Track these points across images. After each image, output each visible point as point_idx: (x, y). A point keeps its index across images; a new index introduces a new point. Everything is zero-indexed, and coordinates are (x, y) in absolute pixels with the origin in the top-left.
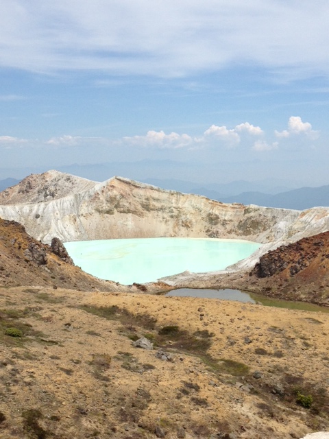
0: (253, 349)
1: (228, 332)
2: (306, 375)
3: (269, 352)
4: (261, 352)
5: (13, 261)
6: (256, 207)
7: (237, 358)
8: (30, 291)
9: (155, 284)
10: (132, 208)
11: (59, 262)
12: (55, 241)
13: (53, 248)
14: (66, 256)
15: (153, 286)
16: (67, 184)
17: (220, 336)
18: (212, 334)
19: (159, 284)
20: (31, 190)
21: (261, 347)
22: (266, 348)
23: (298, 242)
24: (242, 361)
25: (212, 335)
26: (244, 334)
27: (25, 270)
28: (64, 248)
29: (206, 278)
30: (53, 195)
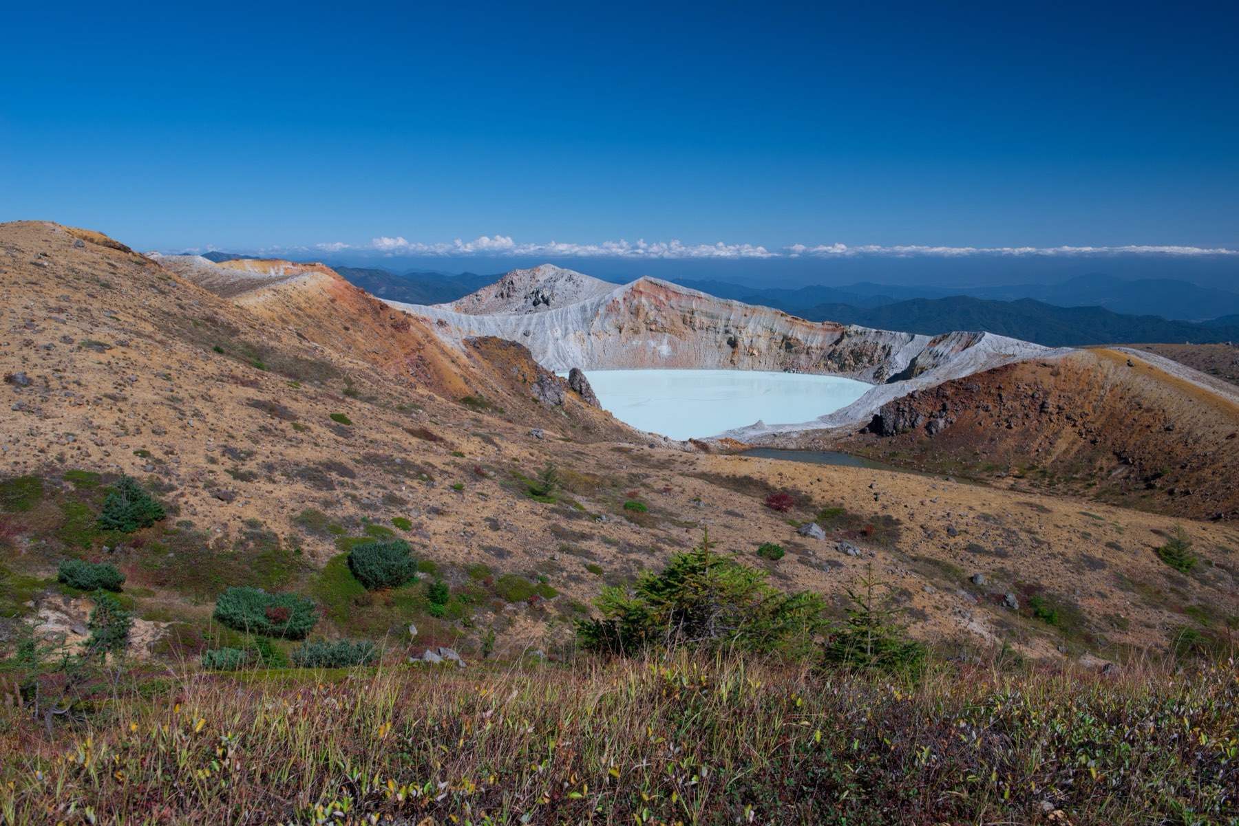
0: (963, 544)
1: (921, 519)
2: (1045, 582)
3: (987, 549)
4: (973, 549)
5: (516, 401)
6: (860, 329)
7: (944, 557)
8: (620, 450)
9: (722, 441)
10: (667, 325)
11: (580, 403)
12: (574, 373)
13: (572, 384)
14: (591, 395)
15: (719, 444)
16: (569, 285)
17: (908, 524)
18: (898, 520)
19: (726, 441)
20: (516, 294)
21: (975, 542)
22: (981, 543)
23: (940, 387)
24: (950, 561)
25: (898, 522)
26: (944, 523)
27: (534, 414)
28: (588, 385)
29: (795, 436)
30: (547, 302)
